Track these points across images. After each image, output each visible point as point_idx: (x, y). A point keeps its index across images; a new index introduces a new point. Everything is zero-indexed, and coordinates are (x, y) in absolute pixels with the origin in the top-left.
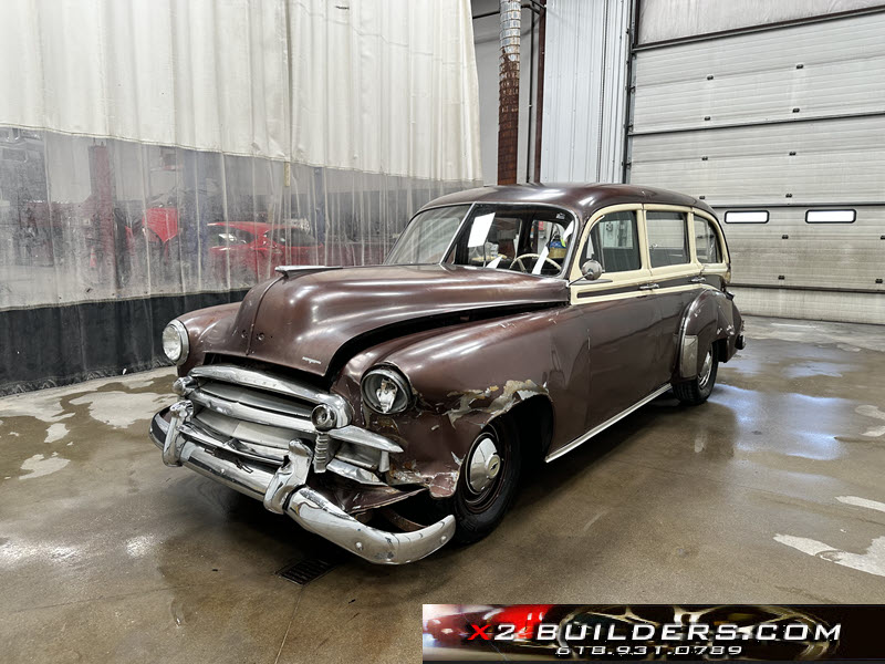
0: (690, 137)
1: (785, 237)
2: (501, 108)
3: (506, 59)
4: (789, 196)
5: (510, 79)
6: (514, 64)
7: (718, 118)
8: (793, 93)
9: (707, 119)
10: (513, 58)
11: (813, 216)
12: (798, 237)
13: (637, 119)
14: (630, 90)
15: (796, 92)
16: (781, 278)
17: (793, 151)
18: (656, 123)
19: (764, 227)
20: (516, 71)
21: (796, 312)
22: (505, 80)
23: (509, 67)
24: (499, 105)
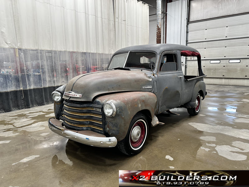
0: (201, 43)
1: (224, 66)
2: (157, 38)
3: (158, 27)
4: (225, 57)
5: (159, 32)
6: (160, 28)
7: (208, 39)
8: (226, 33)
9: (206, 39)
10: (160, 27)
11: (231, 61)
12: (227, 66)
13: (189, 39)
14: (187, 32)
15: (226, 32)
16: (223, 76)
17: (226, 46)
18: (193, 40)
19: (219, 64)
20: (160, 30)
21: (227, 84)
22: (158, 32)
23: (159, 29)
24: (156, 37)
